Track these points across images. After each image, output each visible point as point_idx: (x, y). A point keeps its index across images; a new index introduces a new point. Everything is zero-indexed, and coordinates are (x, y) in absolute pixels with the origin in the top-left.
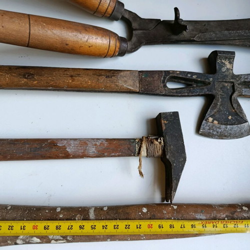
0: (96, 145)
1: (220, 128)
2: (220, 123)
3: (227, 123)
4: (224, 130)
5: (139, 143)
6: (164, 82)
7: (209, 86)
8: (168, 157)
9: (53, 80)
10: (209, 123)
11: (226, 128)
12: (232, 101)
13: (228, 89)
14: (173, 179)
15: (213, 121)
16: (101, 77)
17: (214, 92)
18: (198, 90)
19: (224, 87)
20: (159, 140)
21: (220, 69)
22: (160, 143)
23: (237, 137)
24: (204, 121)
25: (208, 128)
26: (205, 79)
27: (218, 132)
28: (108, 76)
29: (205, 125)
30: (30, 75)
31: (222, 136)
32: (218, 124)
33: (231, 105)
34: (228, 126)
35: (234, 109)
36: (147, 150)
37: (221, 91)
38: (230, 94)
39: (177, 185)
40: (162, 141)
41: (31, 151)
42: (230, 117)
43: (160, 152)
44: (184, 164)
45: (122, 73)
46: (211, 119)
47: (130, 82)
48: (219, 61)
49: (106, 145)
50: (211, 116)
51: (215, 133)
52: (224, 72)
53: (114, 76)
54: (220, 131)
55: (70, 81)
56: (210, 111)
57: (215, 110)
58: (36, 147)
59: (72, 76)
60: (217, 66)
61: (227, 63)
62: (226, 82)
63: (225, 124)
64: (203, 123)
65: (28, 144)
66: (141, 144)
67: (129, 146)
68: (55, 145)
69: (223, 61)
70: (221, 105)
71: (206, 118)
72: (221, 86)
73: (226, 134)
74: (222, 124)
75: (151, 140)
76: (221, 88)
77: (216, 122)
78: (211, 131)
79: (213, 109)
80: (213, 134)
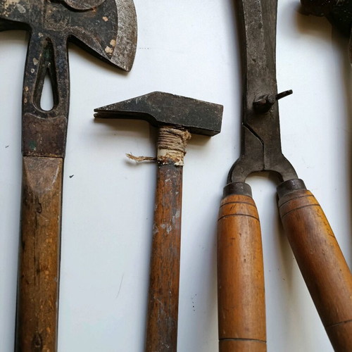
2: (114, 36)
3: (113, 26)
4: (125, 32)
7: (54, 41)
9: (46, 302)
10: (114, 54)
11: (122, 28)
12: (74, 7)
13: (58, 11)
15: (110, 46)
16: (39, 222)
17: (64, 35)
18: (61, 61)
19: (53, 16)
21: (21, 15)
23: (135, 16)
24: (112, 60)
25: (121, 56)
26: (41, 45)
27: (128, 43)
28: (38, 209)
29: (117, 59)
30: (35, 342)
31: (133, 38)
32: (115, 39)
33: (85, 13)
34: (119, 24)
35: (92, 9)
37: (61, 22)
38: (65, 9)
42: (105, 19)
45: (32, 185)
46: (108, 49)
47: (46, 171)
48: (6, 14)
50: (104, 48)
51: (128, 47)
52: (27, 11)
53: (37, 199)
54: (125, 39)
55: (47, 272)
56: (96, 48)
57: (94, 40)
59: (38, 271)
60: (16, 19)
62: (45, 11)
63: (116, 30)
64: (114, 63)
69: (6, 7)
70: (85, 29)
71: (106, 57)
72: (52, 21)
73: (131, 31)
74: (116, 34)
76: (56, 21)
77: (112, 43)
78: (126, 52)
79: (93, 43)
80: (130, 51)
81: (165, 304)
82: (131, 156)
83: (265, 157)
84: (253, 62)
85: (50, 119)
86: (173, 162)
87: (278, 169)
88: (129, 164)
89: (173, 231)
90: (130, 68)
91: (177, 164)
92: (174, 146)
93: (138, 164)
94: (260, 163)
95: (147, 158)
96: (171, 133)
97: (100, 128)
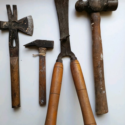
1: (30, 27)
4: (30, 26)
6: (13, 48)
7: (14, 31)
9: (16, 86)
10: (28, 31)
12: (18, 22)
15: (27, 30)
17: (16, 29)
19: (14, 25)
21: (7, 27)
23: (33, 21)
24: (27, 33)
25: (30, 32)
26: (11, 33)
28: (13, 68)
30: (14, 94)
31: (33, 27)
32: (28, 28)
34: (29, 24)
35: (22, 22)
37: (16, 26)
38: (16, 23)
42: (25, 23)
45: (12, 63)
46: (26, 31)
47: (15, 60)
48: (4, 27)
50: (25, 30)
51: (31, 29)
52: (8, 25)
53: (13, 66)
55: (16, 81)
57: (23, 29)
59: (14, 80)
61: (4, 24)
62: (12, 25)
63: (28, 26)
70: (21, 27)
72: (13, 26)
73: (32, 25)
74: (28, 27)
76: (14, 26)
77: (27, 29)
79: (23, 30)
80: (32, 30)
81: (42, 87)
82: (33, 55)
83: (66, 52)
84: (62, 28)
85: (15, 48)
86: (42, 56)
87: (70, 55)
88: (34, 57)
89: (43, 71)
90: (32, 34)
91: (43, 56)
92: (42, 52)
93: (36, 56)
94: (65, 54)
95: (37, 55)
96: (41, 49)
97: (27, 49)
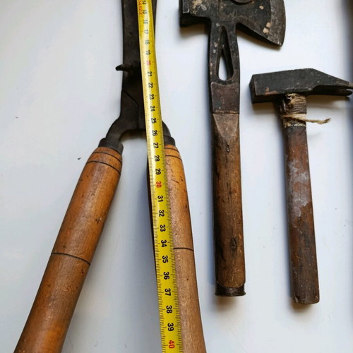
0: (297, 173)
1: (275, 21)
2: (269, 20)
3: (267, 12)
4: (277, 16)
5: (293, 122)
7: (227, 28)
8: (310, 89)
10: (270, 33)
11: (274, 13)
13: (228, 6)
14: (335, 84)
15: (267, 28)
17: (233, 23)
19: (224, 10)
20: (291, 98)
21: (204, 12)
22: (293, 97)
23: (283, 2)
24: (269, 38)
25: (275, 35)
26: (218, 32)
27: (279, 24)
29: (272, 37)
31: (283, 20)
32: (270, 22)
33: (247, 5)
34: (272, 10)
35: (251, 2)
36: (301, 113)
37: (231, 14)
39: (341, 81)
40: (292, 95)
41: (309, 247)
42: (262, 7)
43: (303, 98)
44: (317, 71)
46: (265, 30)
48: (195, 12)
49: (297, 161)
50: (262, 29)
51: (280, 27)
52: (208, 8)
54: (277, 21)
56: (256, 30)
57: (255, 24)
58: (305, 240)
61: (196, 3)
62: (219, 7)
63: (270, 15)
64: (271, 40)
65: (301, 250)
66: (294, 119)
67: (297, 134)
68: (301, 220)
69: (194, 7)
70: (248, 17)
71: (264, 36)
72: (224, 14)
73: (281, 15)
74: (270, 18)
75: (289, 108)
76: (227, 14)
77: (268, 25)
78: (279, 31)
79: (254, 27)
90: (282, 43)
